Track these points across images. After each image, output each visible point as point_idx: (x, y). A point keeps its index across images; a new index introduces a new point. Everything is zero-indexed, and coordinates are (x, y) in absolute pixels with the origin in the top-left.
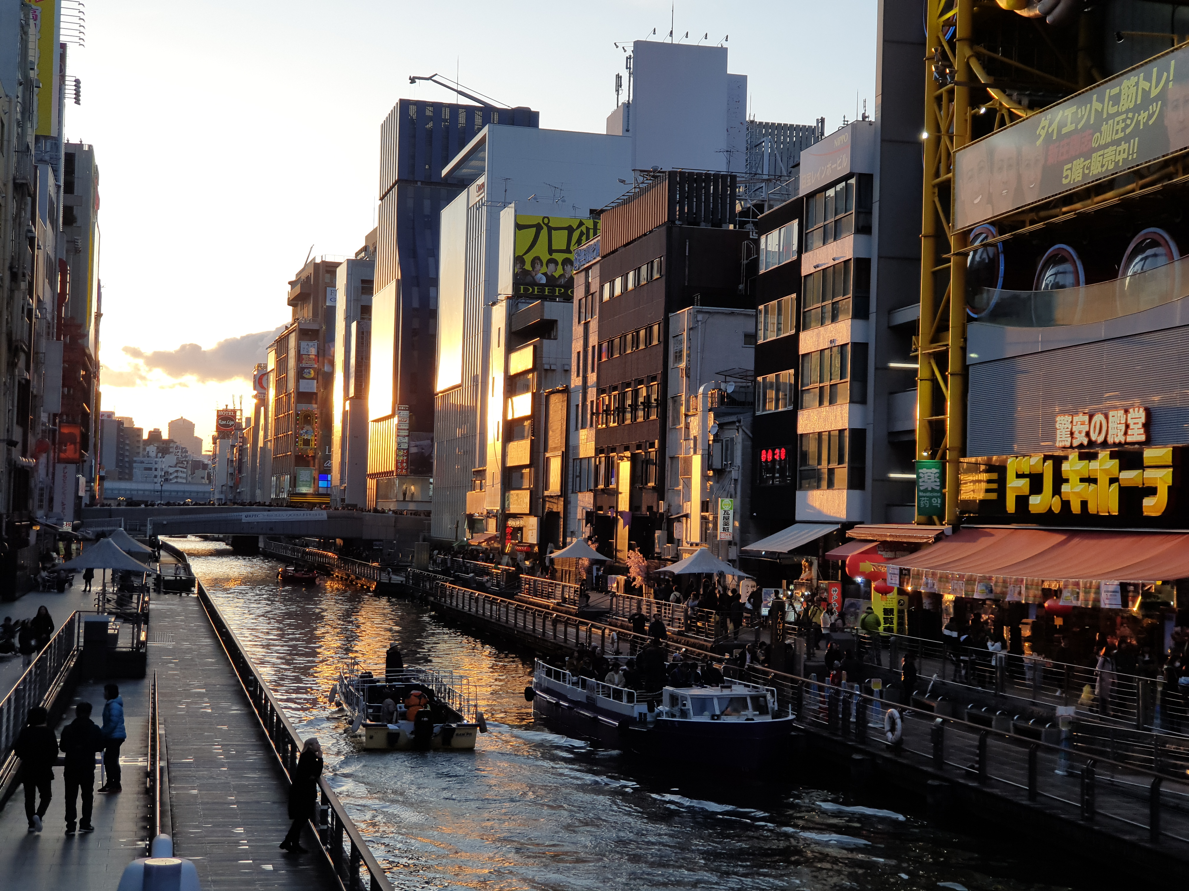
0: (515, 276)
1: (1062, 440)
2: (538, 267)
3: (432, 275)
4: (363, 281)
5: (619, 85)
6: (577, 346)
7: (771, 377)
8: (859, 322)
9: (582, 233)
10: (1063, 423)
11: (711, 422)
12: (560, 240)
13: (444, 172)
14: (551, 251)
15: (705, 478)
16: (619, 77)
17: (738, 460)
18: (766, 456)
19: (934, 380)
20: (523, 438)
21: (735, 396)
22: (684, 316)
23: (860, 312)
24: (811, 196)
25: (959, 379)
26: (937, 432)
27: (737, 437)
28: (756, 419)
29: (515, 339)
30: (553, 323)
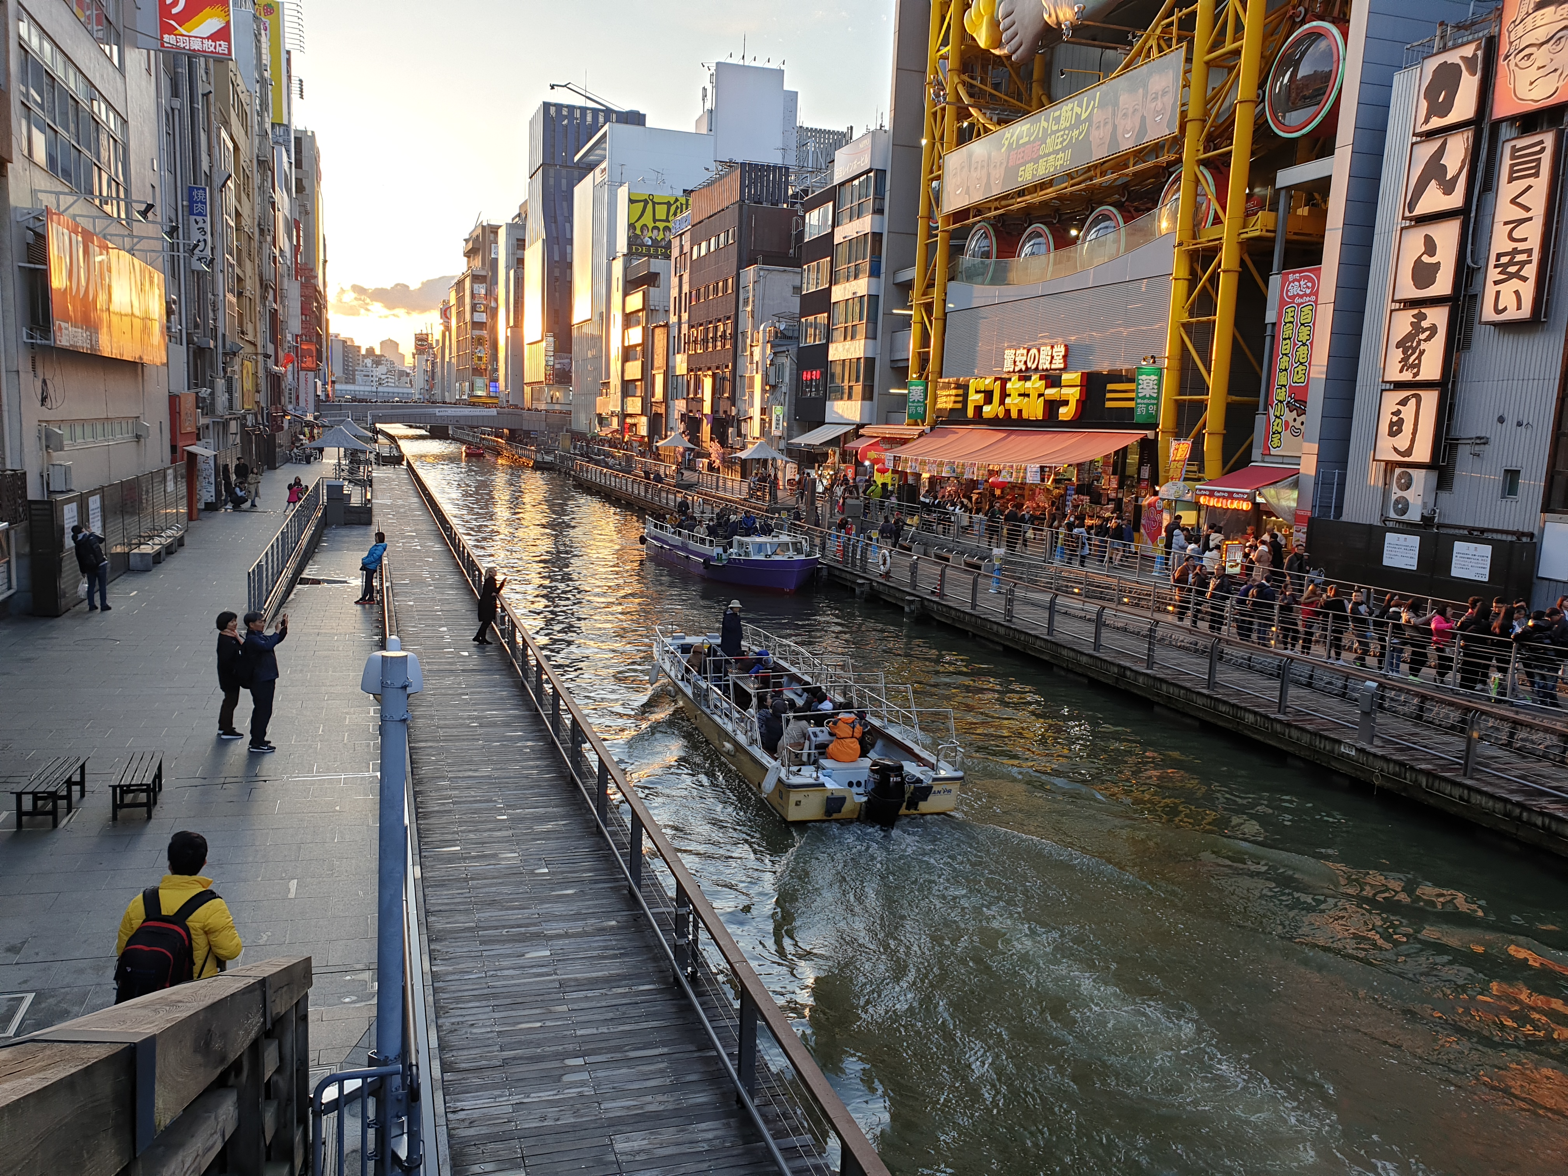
0: (629, 238)
1: (1008, 366)
2: (645, 232)
3: (568, 236)
4: (518, 240)
5: (705, 95)
6: (674, 293)
7: (811, 319)
8: (874, 280)
9: (677, 208)
10: (1009, 354)
11: (768, 352)
12: (661, 212)
13: (576, 158)
14: (655, 221)
15: (764, 391)
16: (705, 89)
17: (787, 379)
18: (806, 376)
19: (923, 323)
20: (636, 359)
21: (785, 332)
22: (750, 273)
23: (875, 272)
24: (842, 184)
25: (941, 322)
26: (923, 360)
27: (786, 362)
28: (799, 349)
29: (630, 286)
30: (657, 275)
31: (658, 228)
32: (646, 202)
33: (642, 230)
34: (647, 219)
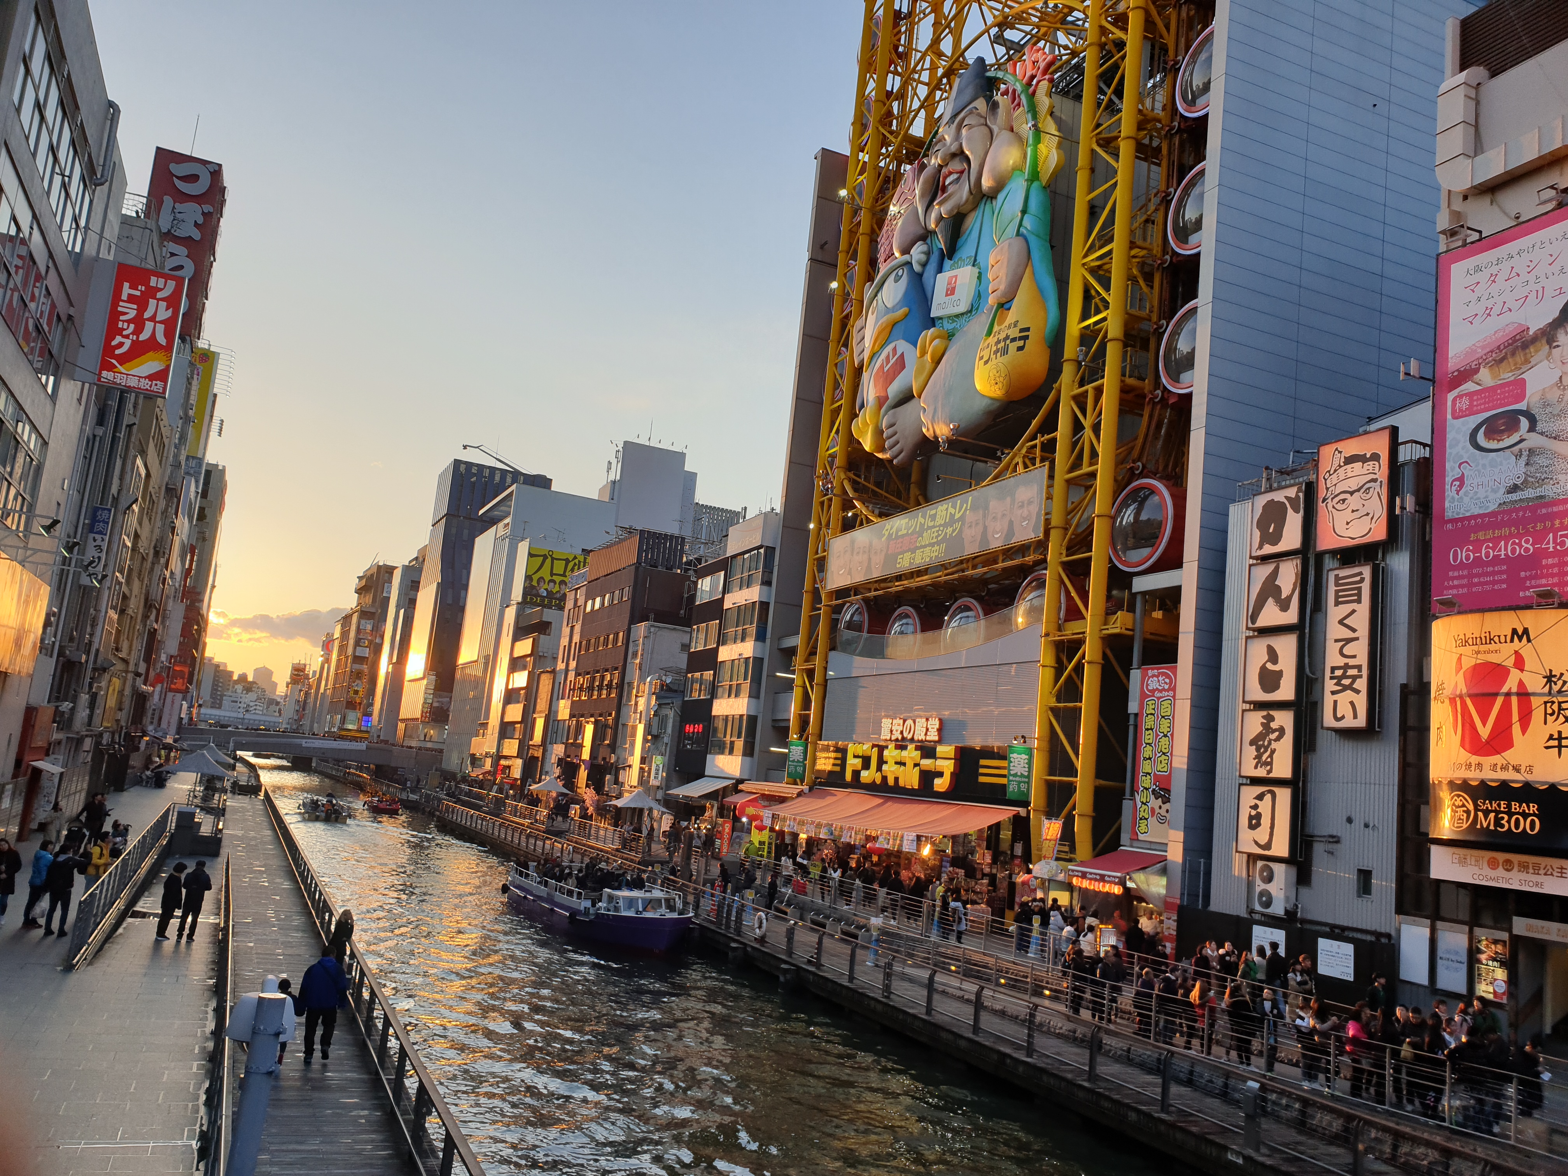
0: (525, 588)
1: (885, 734)
2: (542, 584)
3: (464, 582)
4: (413, 581)
5: (609, 468)
6: (564, 641)
7: (697, 675)
8: (759, 644)
9: (575, 564)
10: (886, 723)
11: (653, 702)
12: (559, 567)
13: (481, 512)
14: (552, 574)
15: (645, 740)
16: (610, 463)
17: (669, 730)
18: (689, 728)
19: (805, 687)
20: (518, 702)
21: (671, 686)
22: (641, 628)
23: (760, 637)
24: (734, 557)
25: (821, 688)
26: (804, 722)
27: (671, 714)
28: (684, 702)
29: (520, 633)
30: (549, 624)
31: (554, 582)
32: (545, 557)
33: (538, 581)
34: (545, 573)
